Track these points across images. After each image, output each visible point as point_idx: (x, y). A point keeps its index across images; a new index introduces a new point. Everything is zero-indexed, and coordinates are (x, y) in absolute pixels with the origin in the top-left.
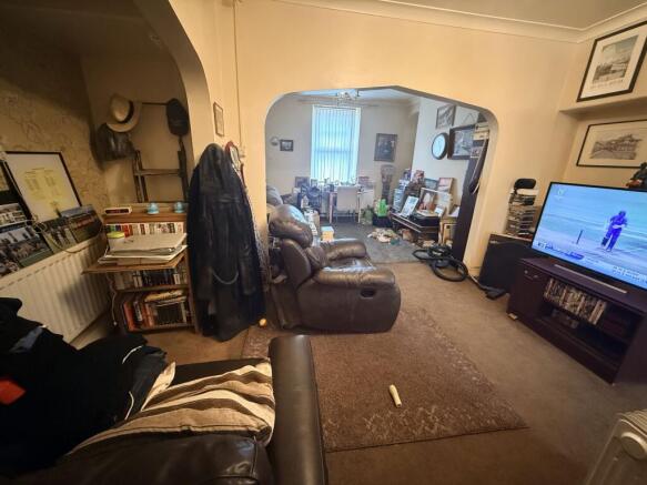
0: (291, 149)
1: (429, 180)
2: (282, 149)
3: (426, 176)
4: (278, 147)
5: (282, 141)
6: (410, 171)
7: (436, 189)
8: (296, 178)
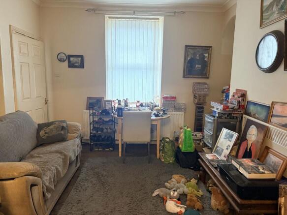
0: (82, 66)
1: (255, 104)
2: (71, 65)
3: (251, 97)
4: (66, 63)
5: (70, 56)
6: (228, 90)
7: (267, 120)
8: (89, 98)
